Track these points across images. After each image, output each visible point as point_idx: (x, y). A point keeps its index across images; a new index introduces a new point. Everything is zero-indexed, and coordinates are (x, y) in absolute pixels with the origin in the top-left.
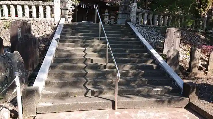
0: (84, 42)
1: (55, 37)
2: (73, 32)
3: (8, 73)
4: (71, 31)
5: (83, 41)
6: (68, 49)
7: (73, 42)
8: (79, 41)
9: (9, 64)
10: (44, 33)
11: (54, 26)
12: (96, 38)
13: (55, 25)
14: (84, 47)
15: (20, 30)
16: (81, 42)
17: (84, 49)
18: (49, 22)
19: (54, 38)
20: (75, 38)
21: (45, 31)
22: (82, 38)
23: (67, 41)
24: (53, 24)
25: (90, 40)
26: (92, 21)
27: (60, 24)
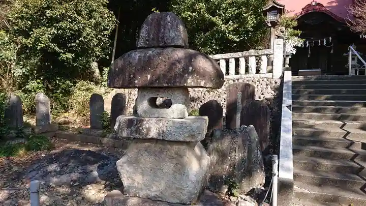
0: (337, 111)
1: (284, 103)
2: (310, 93)
3: (246, 154)
4: (306, 93)
5: (334, 109)
6: (311, 122)
7: (316, 110)
8: (326, 109)
9: (248, 142)
10: (262, 97)
11: (274, 85)
12: (359, 103)
13: (276, 83)
14: (338, 119)
15: (239, 95)
16: (331, 111)
17: (340, 123)
18: (265, 80)
19: (283, 105)
20: (317, 104)
21: (262, 94)
22: (331, 104)
23: (305, 110)
24: (274, 82)
25: (349, 108)
26: (318, 68)
27: (286, 82)
